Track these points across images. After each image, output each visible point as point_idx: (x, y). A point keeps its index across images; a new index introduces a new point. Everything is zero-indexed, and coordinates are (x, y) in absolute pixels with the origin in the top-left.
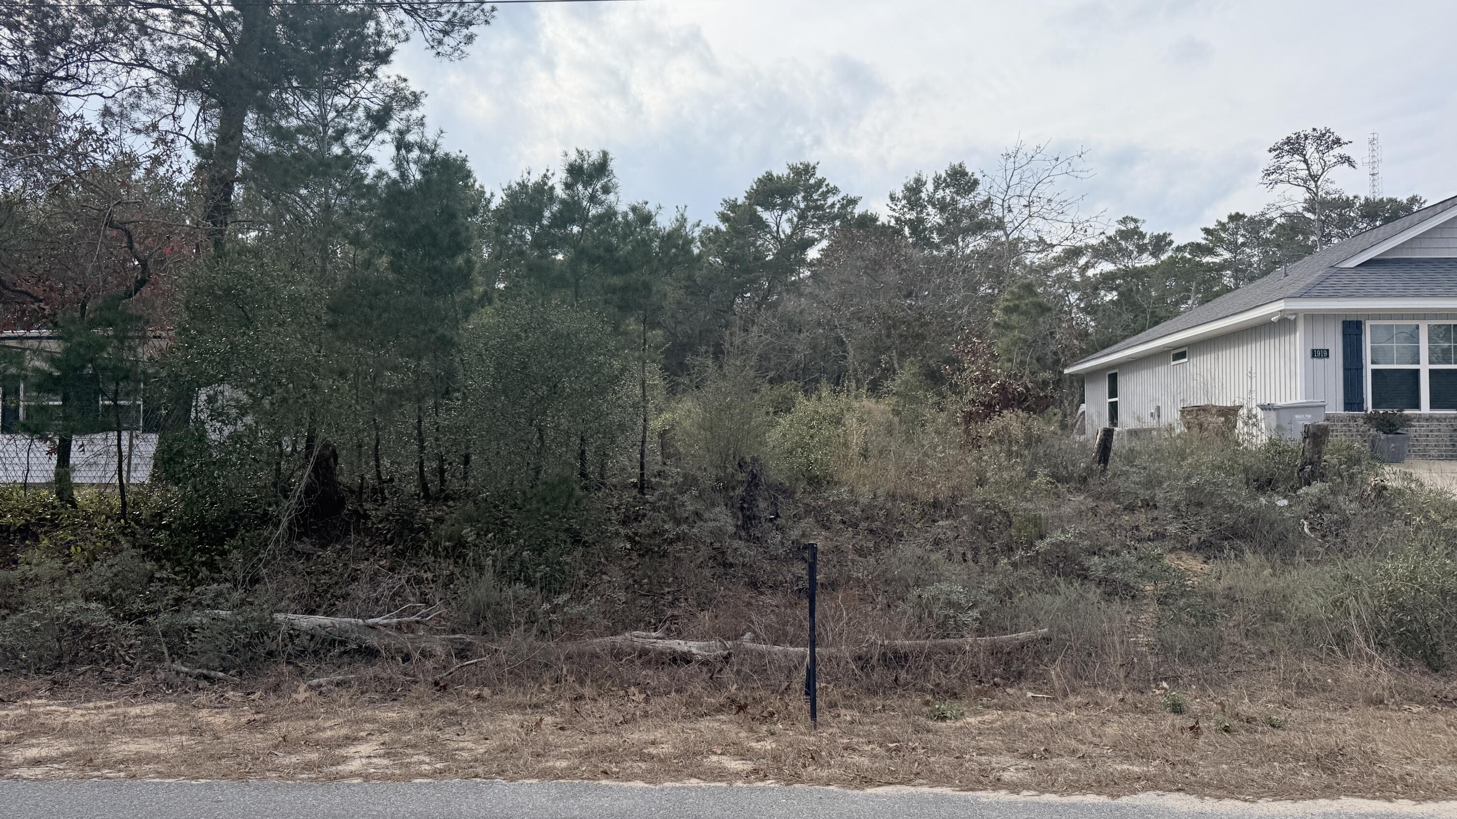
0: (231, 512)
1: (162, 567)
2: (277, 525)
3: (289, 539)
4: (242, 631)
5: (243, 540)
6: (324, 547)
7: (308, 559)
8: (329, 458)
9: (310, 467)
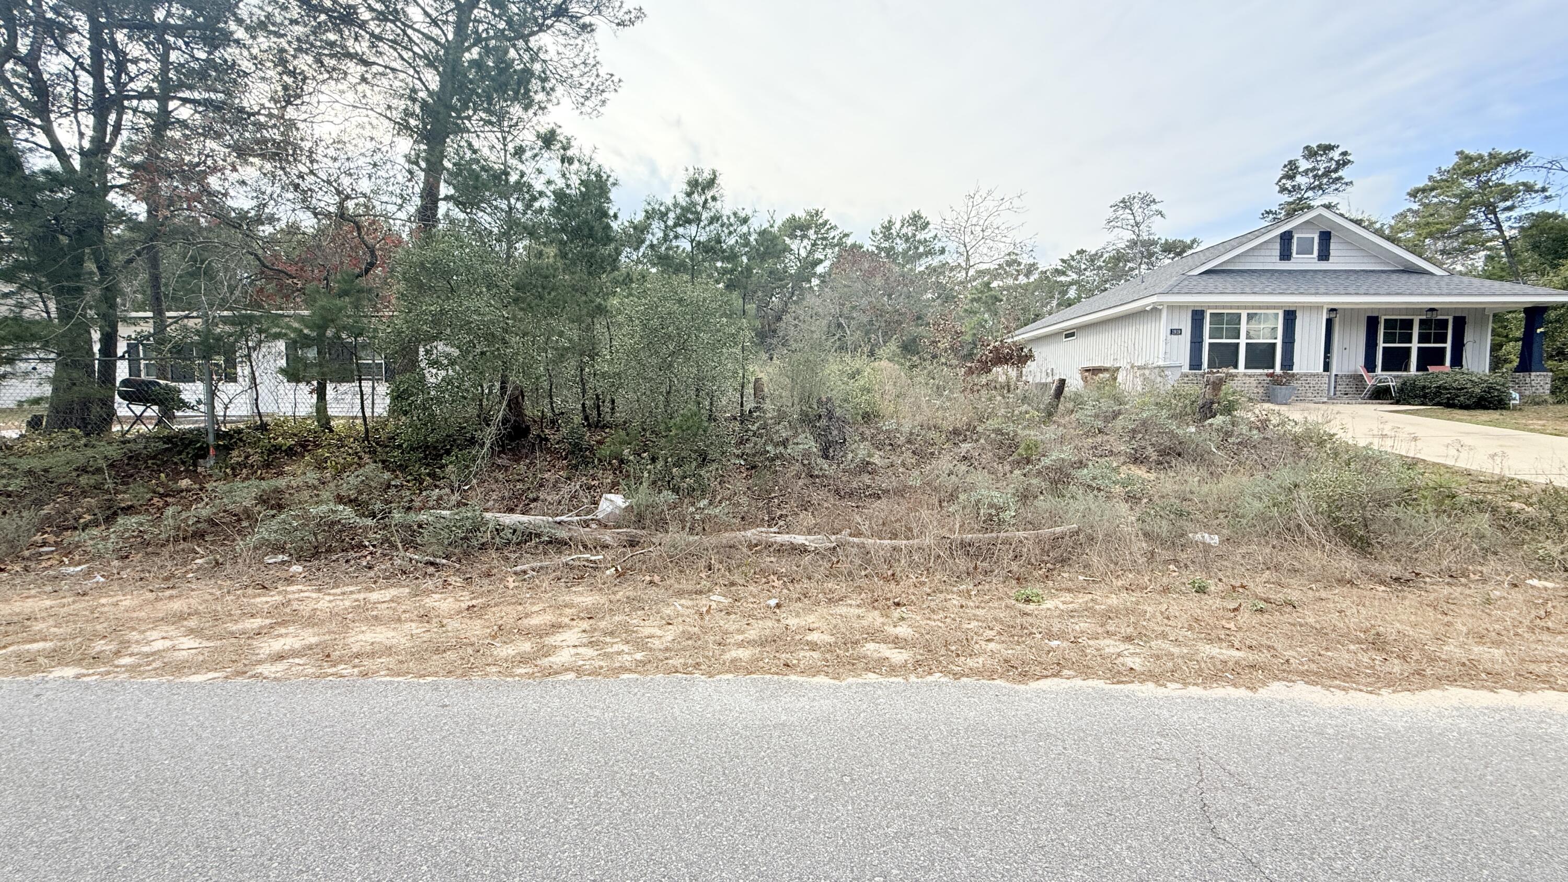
0: (447, 436)
1: (397, 477)
2: (482, 446)
3: (492, 456)
4: (459, 528)
5: (457, 457)
6: (517, 461)
7: (506, 471)
8: (517, 398)
9: (505, 403)
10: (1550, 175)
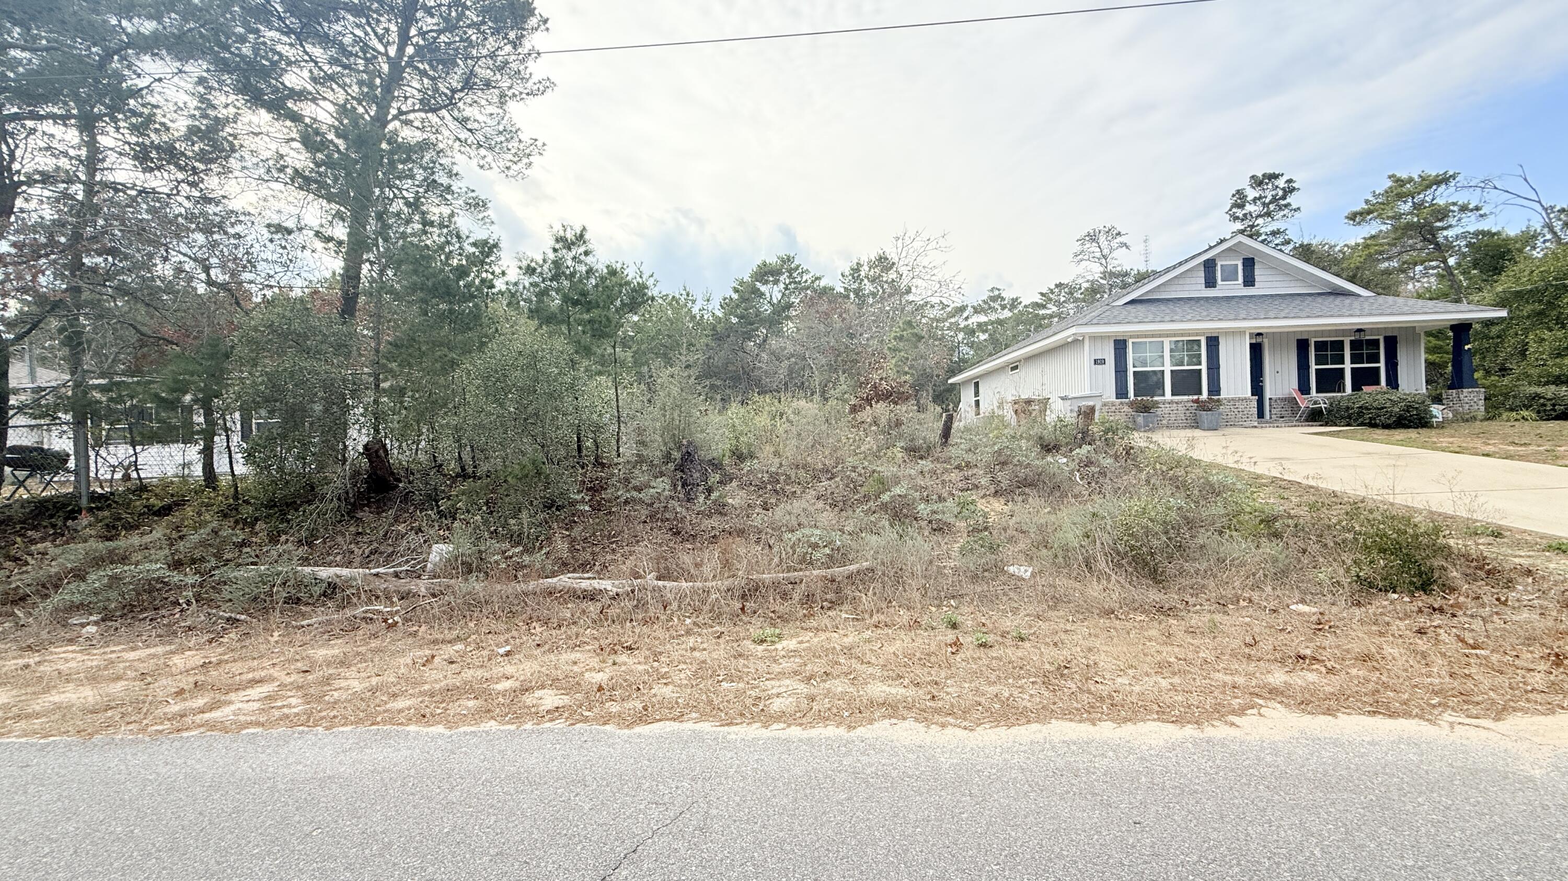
6: (380, 514)
7: (360, 524)
8: (377, 451)
10: (1485, 194)
